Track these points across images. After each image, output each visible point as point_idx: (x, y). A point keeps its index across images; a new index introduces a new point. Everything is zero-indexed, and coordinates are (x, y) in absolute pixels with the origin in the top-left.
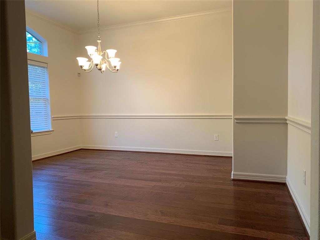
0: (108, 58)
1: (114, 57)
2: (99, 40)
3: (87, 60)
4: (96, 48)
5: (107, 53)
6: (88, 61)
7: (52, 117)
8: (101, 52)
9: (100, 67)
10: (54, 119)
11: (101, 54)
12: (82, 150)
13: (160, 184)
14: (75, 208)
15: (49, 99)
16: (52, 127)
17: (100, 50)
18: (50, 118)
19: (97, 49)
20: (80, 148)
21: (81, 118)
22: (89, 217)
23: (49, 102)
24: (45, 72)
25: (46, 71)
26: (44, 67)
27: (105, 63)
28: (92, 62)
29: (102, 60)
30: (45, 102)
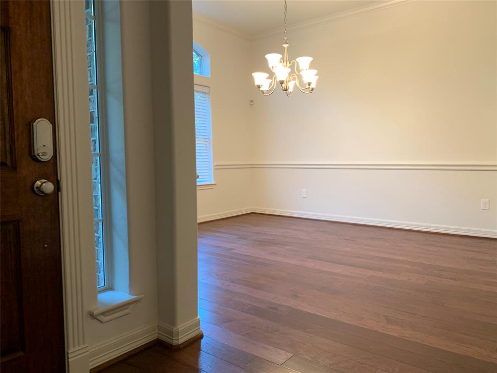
0: (299, 71)
1: (308, 68)
2: (286, 43)
3: (267, 75)
4: (281, 56)
5: (297, 62)
6: (268, 78)
7: (215, 164)
9: (287, 86)
10: (218, 168)
11: (289, 65)
12: (253, 215)
13: (381, 274)
14: (249, 294)
15: (211, 138)
16: (215, 179)
17: (288, 59)
19: (283, 58)
20: (251, 212)
21: (253, 167)
22: (270, 310)
23: (211, 143)
24: (206, 100)
26: (205, 93)
27: (294, 79)
28: (275, 78)
29: (290, 74)
30: (205, 143)
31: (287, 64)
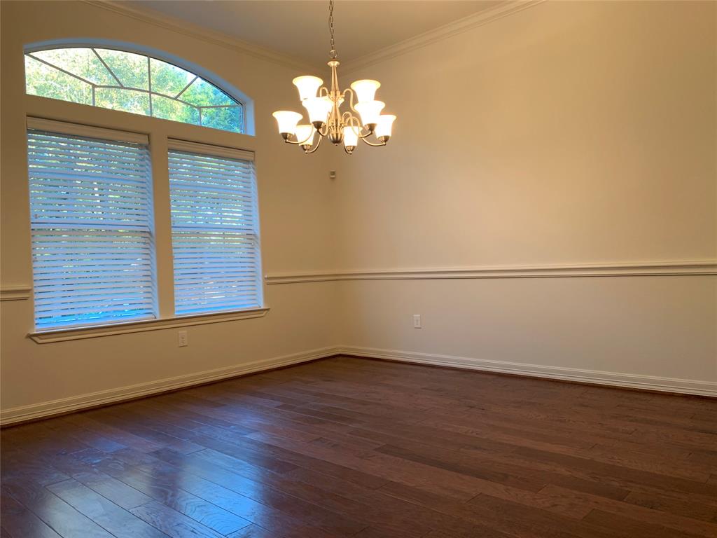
2: (334, 59)
4: (322, 81)
5: (353, 90)
7: (266, 276)
8: (338, 93)
9: (337, 134)
10: (270, 282)
11: (339, 98)
12: (340, 358)
15: (258, 233)
16: (266, 301)
17: (337, 87)
18: (261, 278)
19: (327, 85)
20: (338, 353)
21: (337, 278)
23: (259, 241)
24: (249, 173)
25: (252, 170)
26: (247, 161)
30: (250, 241)
31: (336, 95)
